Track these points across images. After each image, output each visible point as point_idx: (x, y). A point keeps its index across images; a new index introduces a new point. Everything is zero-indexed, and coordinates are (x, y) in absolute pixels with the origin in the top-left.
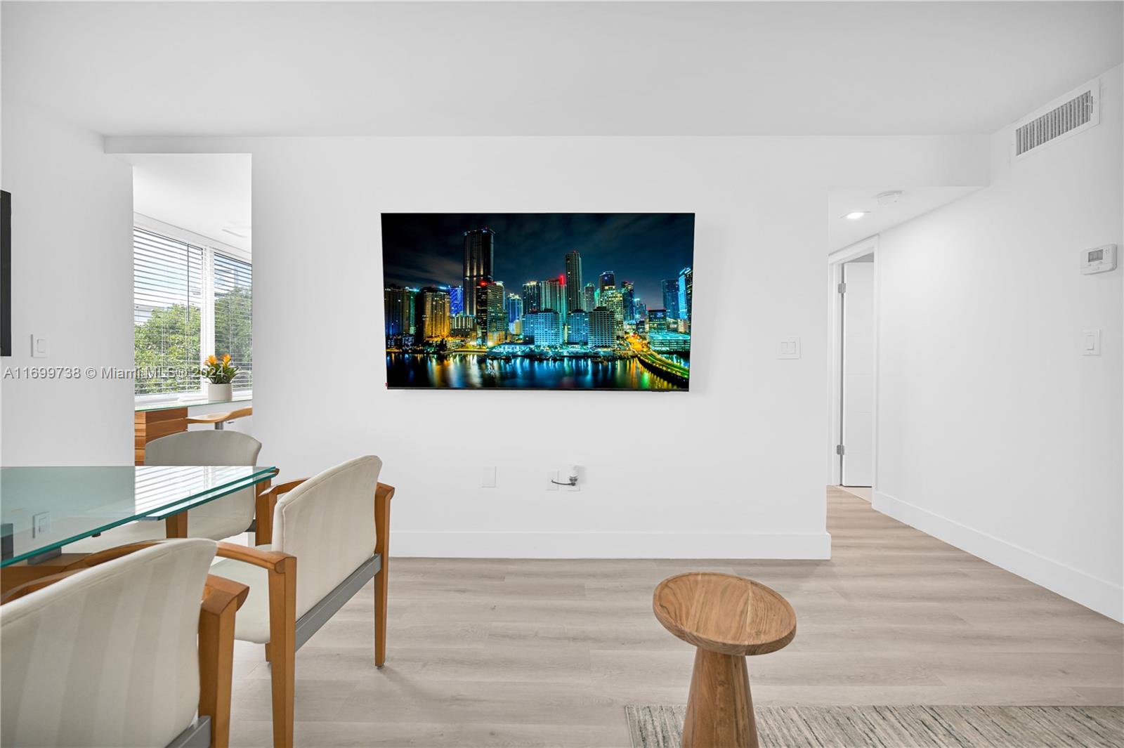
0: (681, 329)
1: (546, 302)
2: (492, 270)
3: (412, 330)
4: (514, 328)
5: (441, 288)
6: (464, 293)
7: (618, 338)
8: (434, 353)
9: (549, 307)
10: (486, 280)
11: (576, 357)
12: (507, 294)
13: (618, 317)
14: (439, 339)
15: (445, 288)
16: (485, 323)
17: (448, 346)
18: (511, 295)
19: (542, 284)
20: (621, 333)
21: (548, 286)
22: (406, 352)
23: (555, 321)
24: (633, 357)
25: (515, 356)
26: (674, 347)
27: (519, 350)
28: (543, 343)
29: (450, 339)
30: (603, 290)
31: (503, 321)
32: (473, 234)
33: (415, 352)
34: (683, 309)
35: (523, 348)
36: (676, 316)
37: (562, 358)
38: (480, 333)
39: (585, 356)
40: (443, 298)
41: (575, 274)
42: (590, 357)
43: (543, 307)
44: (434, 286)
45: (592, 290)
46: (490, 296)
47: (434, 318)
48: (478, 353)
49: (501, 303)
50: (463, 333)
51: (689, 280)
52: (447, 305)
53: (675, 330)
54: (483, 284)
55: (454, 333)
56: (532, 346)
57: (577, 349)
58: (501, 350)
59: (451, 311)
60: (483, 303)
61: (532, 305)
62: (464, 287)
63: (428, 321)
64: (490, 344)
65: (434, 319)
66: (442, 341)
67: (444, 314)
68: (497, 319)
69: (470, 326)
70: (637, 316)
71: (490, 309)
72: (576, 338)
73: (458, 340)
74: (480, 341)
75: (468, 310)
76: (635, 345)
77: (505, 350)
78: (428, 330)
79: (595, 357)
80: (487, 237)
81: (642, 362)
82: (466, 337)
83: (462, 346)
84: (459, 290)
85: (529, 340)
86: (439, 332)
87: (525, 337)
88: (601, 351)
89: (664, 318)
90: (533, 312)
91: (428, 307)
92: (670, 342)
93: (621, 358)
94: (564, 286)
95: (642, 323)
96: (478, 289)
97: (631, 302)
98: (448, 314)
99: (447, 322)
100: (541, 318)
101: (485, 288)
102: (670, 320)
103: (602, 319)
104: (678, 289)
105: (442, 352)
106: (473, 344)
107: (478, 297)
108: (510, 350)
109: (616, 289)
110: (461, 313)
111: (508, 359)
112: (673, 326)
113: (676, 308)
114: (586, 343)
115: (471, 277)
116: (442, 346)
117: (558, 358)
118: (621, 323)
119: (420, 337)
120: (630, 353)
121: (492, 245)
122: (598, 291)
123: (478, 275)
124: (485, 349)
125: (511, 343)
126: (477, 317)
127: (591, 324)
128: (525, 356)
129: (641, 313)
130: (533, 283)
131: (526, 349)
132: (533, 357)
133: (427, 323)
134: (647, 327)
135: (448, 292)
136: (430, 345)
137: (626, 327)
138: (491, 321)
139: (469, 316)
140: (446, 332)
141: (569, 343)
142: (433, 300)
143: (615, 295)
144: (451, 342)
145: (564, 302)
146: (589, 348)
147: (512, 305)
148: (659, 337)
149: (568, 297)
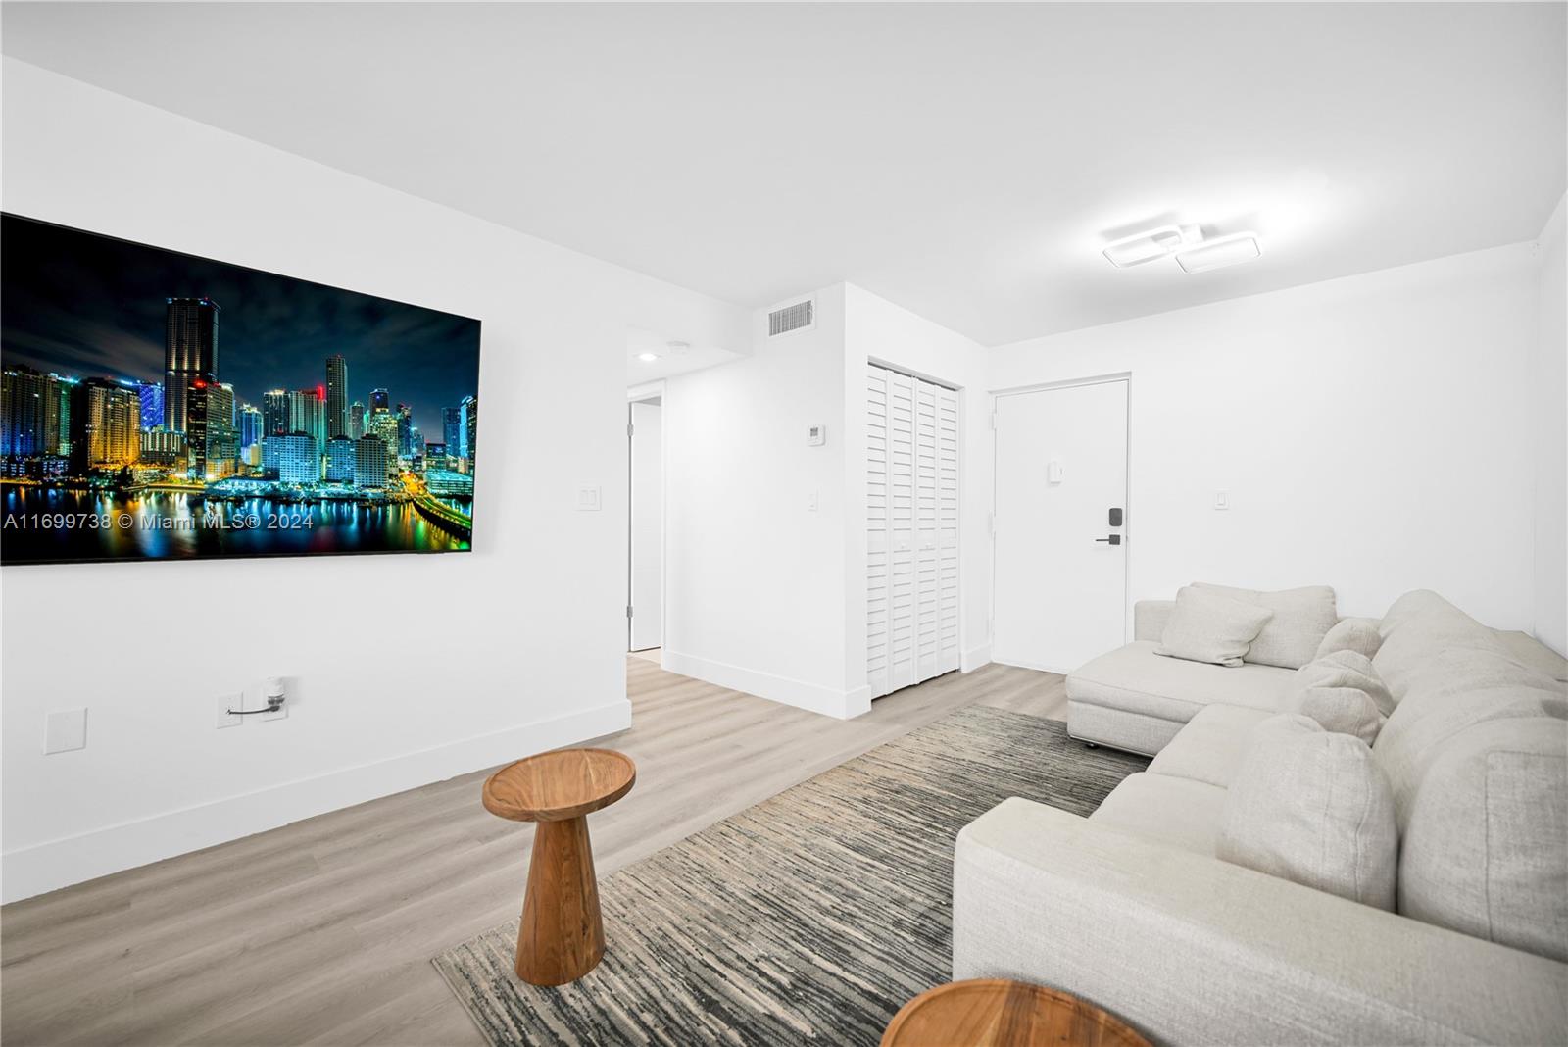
0: (461, 469)
1: (297, 421)
2: (215, 364)
3: (64, 449)
4: (248, 455)
5: (123, 382)
6: (166, 395)
7: (391, 476)
8: (108, 489)
9: (301, 428)
10: (207, 380)
11: (339, 500)
12: (239, 405)
13: (392, 449)
14: (119, 467)
15: (131, 384)
16: (202, 445)
17: (136, 478)
18: (245, 406)
19: (292, 396)
20: (394, 471)
21: (301, 398)
22: (51, 486)
23: (310, 447)
24: (408, 501)
25: (250, 497)
26: (454, 490)
27: (255, 488)
28: (292, 479)
29: (139, 466)
30: (373, 413)
31: (231, 445)
32: (182, 302)
33: (69, 485)
34: (464, 446)
35: (263, 485)
36: (456, 453)
37: (318, 501)
38: (192, 460)
39: (349, 499)
40: (126, 399)
41: (338, 386)
42: (356, 500)
43: (294, 428)
44: (109, 378)
45: (359, 412)
46: (212, 405)
47: (109, 430)
48: (189, 491)
49: (230, 417)
50: (163, 459)
51: (473, 410)
52: (134, 412)
53: (455, 470)
54: (199, 384)
55: (147, 458)
56: (276, 483)
57: (339, 489)
58: (229, 487)
59: (141, 422)
60: (198, 414)
61: (277, 423)
62: (166, 385)
63: (96, 436)
64: (210, 477)
65: (109, 433)
66: (124, 470)
67: (129, 426)
68: (222, 440)
69: (175, 448)
70: (414, 450)
71: (211, 424)
72: (338, 474)
73: (154, 470)
74: (193, 473)
75: (173, 423)
76: (410, 486)
77: (235, 487)
78: (96, 449)
79: (361, 500)
80: (207, 313)
81: (417, 507)
82: (169, 464)
83: (162, 479)
84: (158, 389)
85: (272, 475)
86: (117, 454)
87: (266, 469)
88: (370, 493)
89: (444, 455)
90: (278, 435)
91: (97, 412)
92: (449, 484)
93: (394, 502)
94: (323, 402)
95: (419, 459)
96: (190, 392)
97: (408, 432)
98: (136, 426)
99: (134, 440)
100: (290, 443)
101: (202, 391)
102: (450, 457)
103: (371, 450)
104: (459, 421)
105: (123, 488)
106: (180, 476)
107: (190, 404)
108: (243, 488)
109: (391, 413)
110: (161, 427)
111: (238, 501)
112: (452, 465)
113: (456, 443)
114: (351, 482)
115: (179, 371)
116: (125, 477)
117: (313, 501)
118: (394, 457)
119: (79, 461)
120: (404, 496)
121: (216, 328)
122: (368, 413)
123: (191, 370)
124: (201, 484)
125: (244, 477)
126: (189, 435)
127: (358, 455)
128: (266, 497)
129: (418, 446)
130: (280, 393)
131: (267, 486)
132: (277, 499)
133: (95, 438)
134: (424, 463)
135: (137, 391)
136: (101, 476)
137: (401, 463)
138: (213, 443)
139: (173, 433)
140: (131, 455)
141: (328, 481)
142: (106, 401)
143: (388, 420)
144: (141, 472)
145: (323, 423)
146: (354, 489)
147: (246, 421)
148: (437, 477)
149: (329, 415)
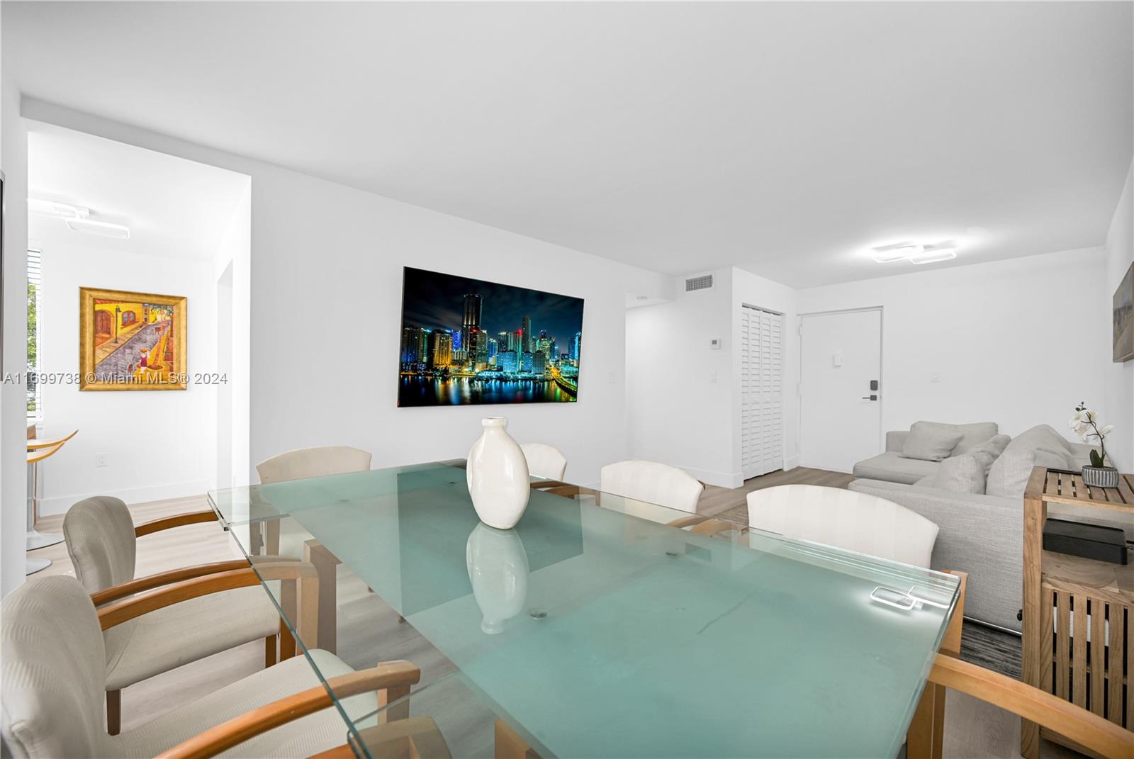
0: (575, 365)
1: (511, 345)
2: (480, 322)
3: (425, 359)
4: (492, 361)
5: (447, 331)
6: (462, 336)
7: (547, 369)
8: (440, 376)
9: (512, 349)
10: (477, 328)
11: (525, 379)
12: (489, 339)
13: (547, 357)
14: (444, 366)
15: (449, 331)
16: (475, 357)
17: (450, 371)
18: (491, 339)
19: (509, 335)
20: (548, 366)
21: (512, 336)
22: (420, 375)
23: (515, 357)
24: (553, 380)
25: (492, 379)
26: (572, 375)
27: (494, 374)
28: (508, 371)
29: (451, 366)
30: (541, 341)
31: (485, 356)
32: (469, 296)
33: (426, 374)
34: (576, 355)
35: (497, 373)
36: (573, 358)
38: (471, 363)
39: (530, 379)
40: (447, 338)
41: (527, 329)
42: (532, 380)
43: (509, 348)
44: (442, 329)
45: (534, 340)
46: (479, 339)
48: (469, 376)
49: (485, 344)
50: (460, 363)
51: (580, 339)
52: (450, 343)
53: (573, 366)
54: (474, 331)
55: (454, 362)
56: (502, 373)
57: (526, 375)
58: (484, 374)
59: (452, 347)
60: (474, 343)
61: (503, 346)
62: (462, 331)
63: (436, 354)
64: (477, 370)
65: (441, 352)
66: (446, 368)
67: (448, 349)
68: (482, 354)
69: (465, 358)
70: (556, 357)
71: (478, 348)
72: (526, 369)
73: (456, 368)
74: (470, 369)
75: (464, 347)
76: (554, 373)
77: (486, 374)
78: (436, 359)
79: (534, 379)
80: (478, 299)
81: (557, 383)
82: (462, 365)
83: (459, 372)
84: (459, 333)
85: (500, 369)
86: (443, 361)
87: (498, 366)
88: (538, 376)
89: (568, 358)
90: (503, 351)
91: (437, 344)
92: (570, 372)
93: (547, 380)
94: (521, 336)
95: (558, 361)
96: (471, 334)
97: (554, 349)
98: (450, 349)
99: (450, 355)
100: (507, 355)
101: (475, 333)
102: (571, 360)
103: (539, 358)
104: (575, 343)
105: (445, 375)
106: (466, 370)
107: (471, 339)
108: (489, 375)
109: (547, 341)
110: (460, 349)
111: (487, 380)
112: (572, 363)
113: (574, 353)
114: (531, 372)
115: (467, 325)
116: (446, 371)
117: (516, 380)
118: (548, 360)
119: (430, 364)
120: (552, 378)
121: (481, 306)
122: (538, 341)
123: (472, 325)
124: (473, 374)
125: (490, 370)
126: (470, 353)
127: (534, 360)
128: (498, 378)
129: (558, 355)
130: (504, 333)
131: (498, 374)
132: (501, 379)
133: (436, 355)
134: (560, 363)
135: (451, 334)
136: (438, 370)
137: (551, 363)
138: (478, 356)
139: (462, 352)
140: (449, 362)
141: (522, 371)
142: (441, 339)
143: (546, 344)
144: (452, 369)
145: (520, 346)
146: (531, 375)
147: (491, 345)
148: (565, 369)
149: (523, 343)
